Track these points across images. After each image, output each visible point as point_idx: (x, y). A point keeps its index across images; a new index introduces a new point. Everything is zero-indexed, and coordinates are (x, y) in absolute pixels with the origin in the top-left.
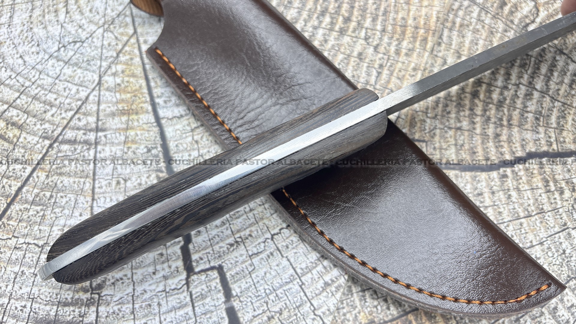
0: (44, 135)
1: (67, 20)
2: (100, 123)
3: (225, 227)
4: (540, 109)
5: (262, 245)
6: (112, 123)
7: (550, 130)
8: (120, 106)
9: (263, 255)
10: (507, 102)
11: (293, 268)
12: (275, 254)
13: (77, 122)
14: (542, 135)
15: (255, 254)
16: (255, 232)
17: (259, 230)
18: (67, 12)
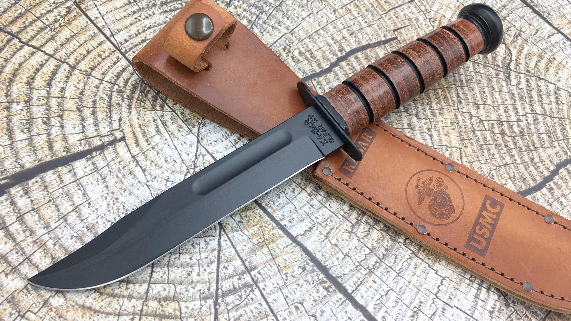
0: (202, 296)
1: (148, 179)
2: (246, 263)
3: (399, 304)
4: (548, 128)
5: (433, 305)
6: (257, 259)
7: (561, 142)
8: (254, 241)
9: (439, 313)
10: (526, 130)
11: (463, 312)
12: (445, 308)
13: (225, 271)
14: (558, 148)
15: (433, 315)
16: (423, 298)
17: (425, 296)
18: (144, 171)
